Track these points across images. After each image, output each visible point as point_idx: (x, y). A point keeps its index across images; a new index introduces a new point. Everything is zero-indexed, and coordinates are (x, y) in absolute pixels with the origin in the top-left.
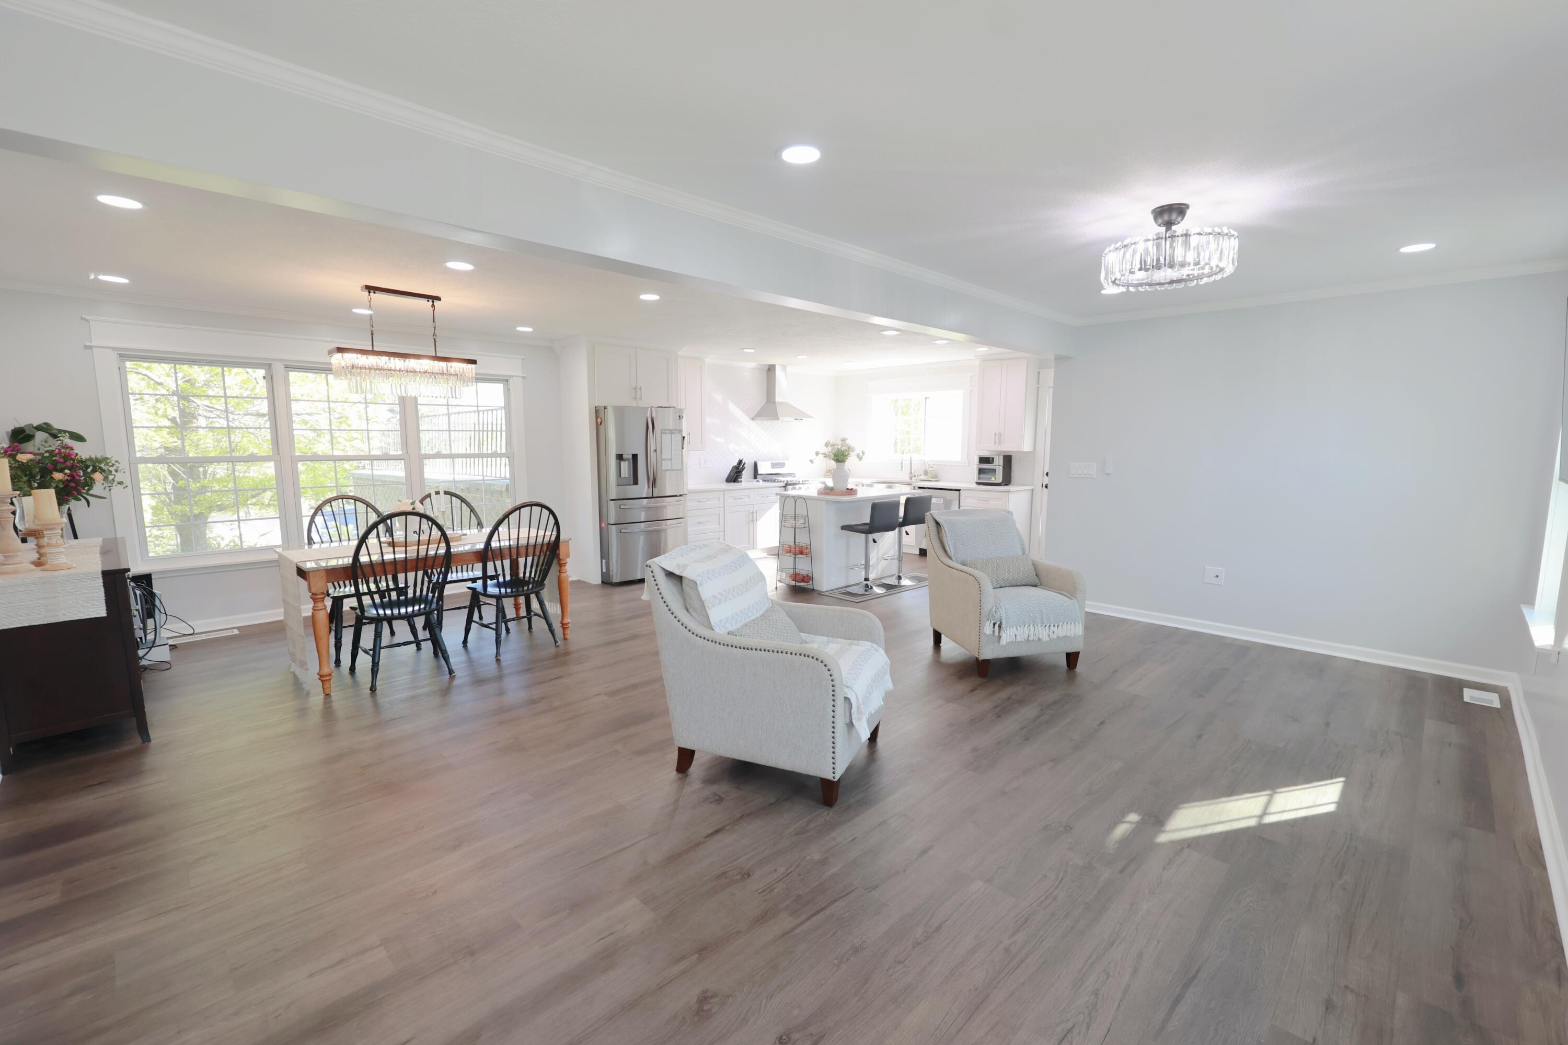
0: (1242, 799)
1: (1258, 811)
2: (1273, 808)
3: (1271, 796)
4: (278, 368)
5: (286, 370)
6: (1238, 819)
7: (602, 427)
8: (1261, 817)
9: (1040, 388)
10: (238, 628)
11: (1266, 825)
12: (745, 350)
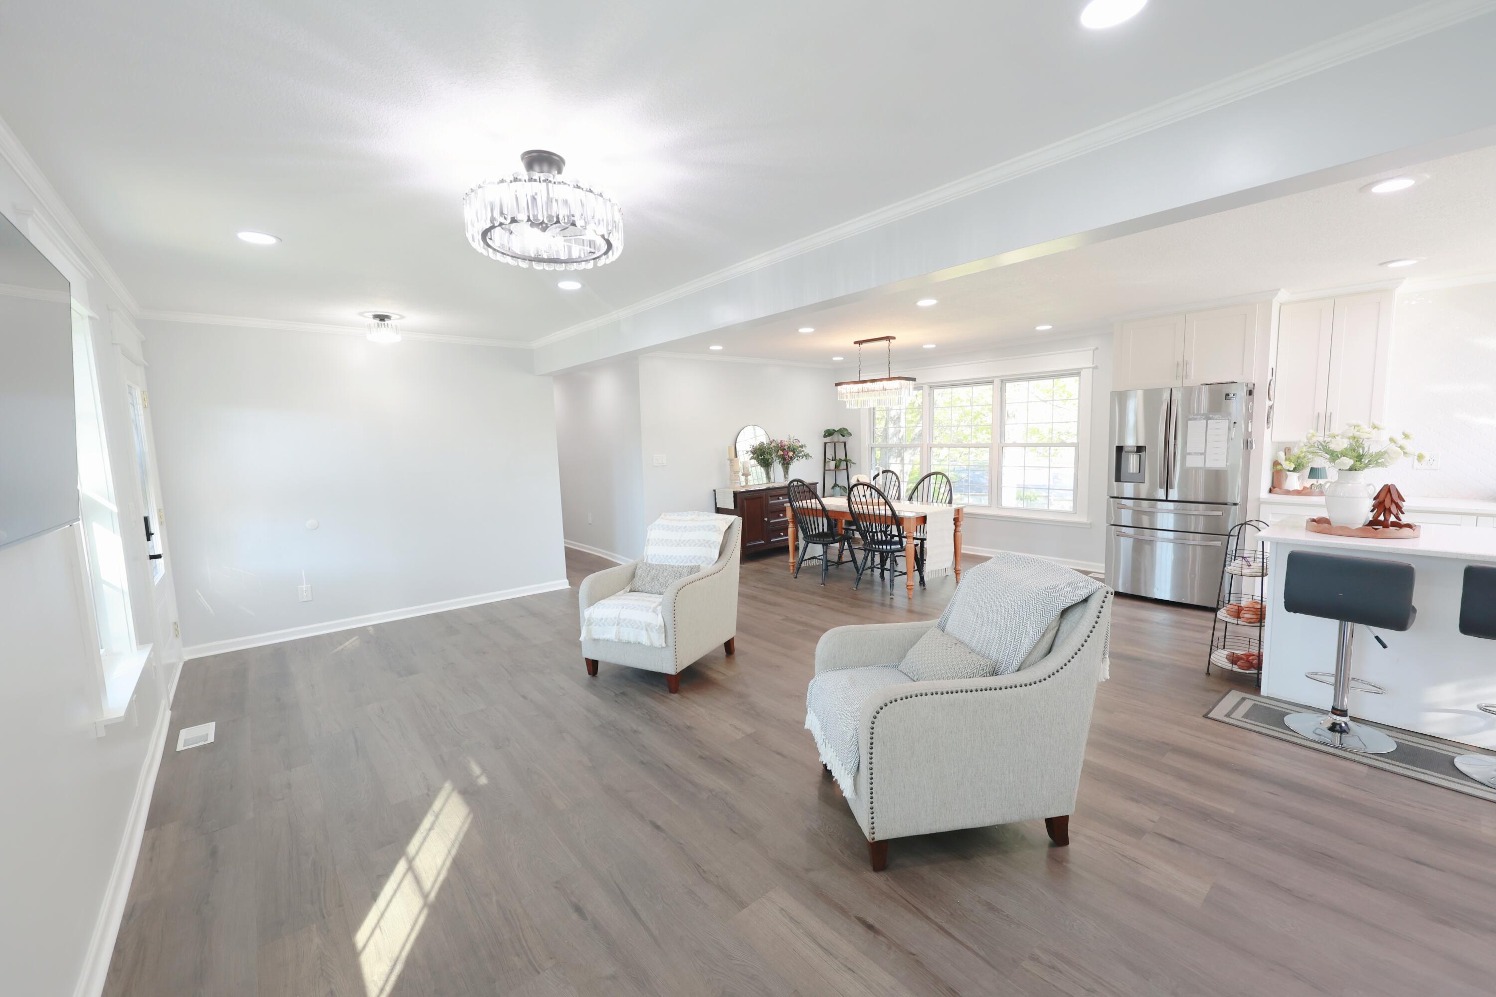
0: (442, 867)
1: (419, 864)
2: (408, 884)
3: (425, 896)
6: (422, 844)
8: (410, 862)
11: (400, 858)
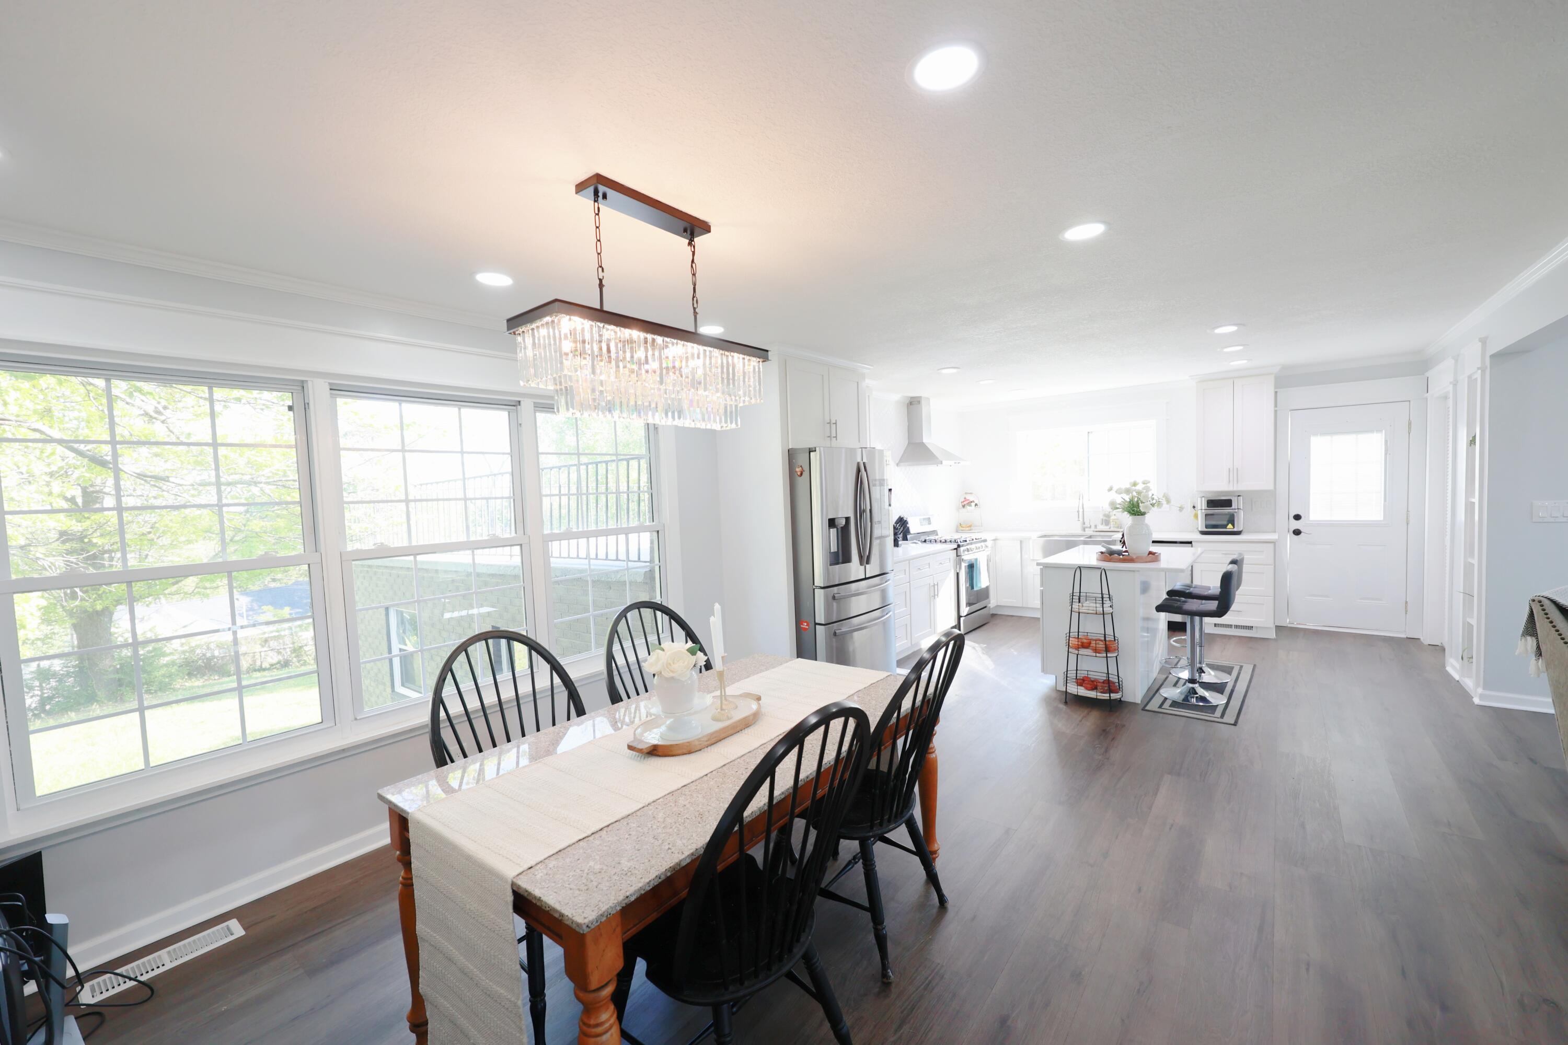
4: (318, 390)
5: (331, 394)
7: (802, 482)
9: (1278, 412)
10: (236, 913)
12: (944, 371)
